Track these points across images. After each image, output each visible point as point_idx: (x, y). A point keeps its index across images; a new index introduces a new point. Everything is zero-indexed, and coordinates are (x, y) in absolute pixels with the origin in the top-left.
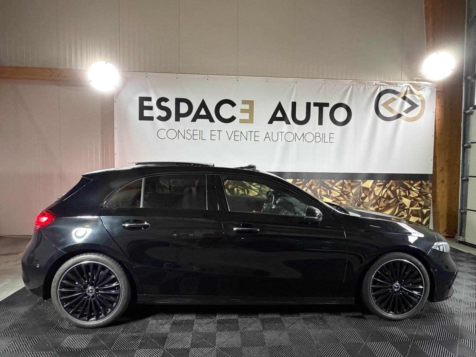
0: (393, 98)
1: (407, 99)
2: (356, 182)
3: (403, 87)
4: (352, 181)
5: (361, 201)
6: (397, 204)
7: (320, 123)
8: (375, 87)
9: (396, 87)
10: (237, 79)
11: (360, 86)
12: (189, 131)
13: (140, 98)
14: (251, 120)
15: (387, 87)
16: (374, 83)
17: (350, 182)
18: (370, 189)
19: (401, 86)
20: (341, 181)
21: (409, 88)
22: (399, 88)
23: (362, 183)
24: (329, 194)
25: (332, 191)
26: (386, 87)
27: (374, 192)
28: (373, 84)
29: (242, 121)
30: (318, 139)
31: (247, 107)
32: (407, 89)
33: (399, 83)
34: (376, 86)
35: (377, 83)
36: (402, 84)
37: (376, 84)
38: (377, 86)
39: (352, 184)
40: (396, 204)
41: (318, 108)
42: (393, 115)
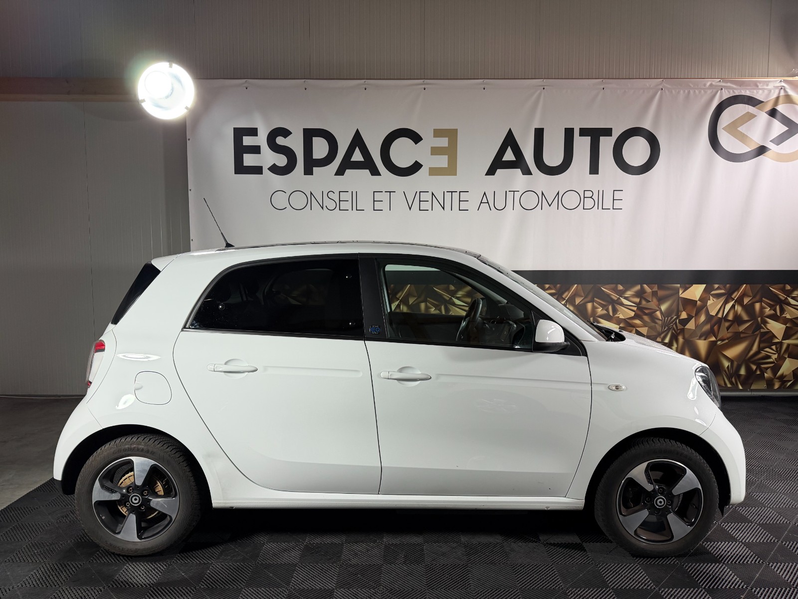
0: (748, 112)
1: (778, 116)
2: (668, 289)
3: (770, 91)
4: (659, 288)
5: (679, 328)
6: (756, 333)
7: (594, 169)
8: (709, 92)
9: (755, 91)
10: (423, 86)
11: (677, 91)
12: (330, 195)
13: (236, 130)
14: (451, 170)
15: (735, 91)
16: (708, 84)
17: (656, 288)
18: (698, 302)
19: (765, 87)
20: (638, 287)
21: (782, 91)
22: (761, 91)
23: (681, 292)
24: (611, 314)
25: (618, 307)
26: (733, 91)
27: (707, 308)
28: (705, 85)
29: (434, 172)
30: (589, 203)
31: (444, 142)
32: (779, 93)
33: (760, 82)
34: (711, 90)
35: (714, 83)
36: (767, 83)
37: (711, 85)
38: (715, 91)
39: (661, 293)
40: (753, 332)
41: (588, 139)
42: (747, 149)
